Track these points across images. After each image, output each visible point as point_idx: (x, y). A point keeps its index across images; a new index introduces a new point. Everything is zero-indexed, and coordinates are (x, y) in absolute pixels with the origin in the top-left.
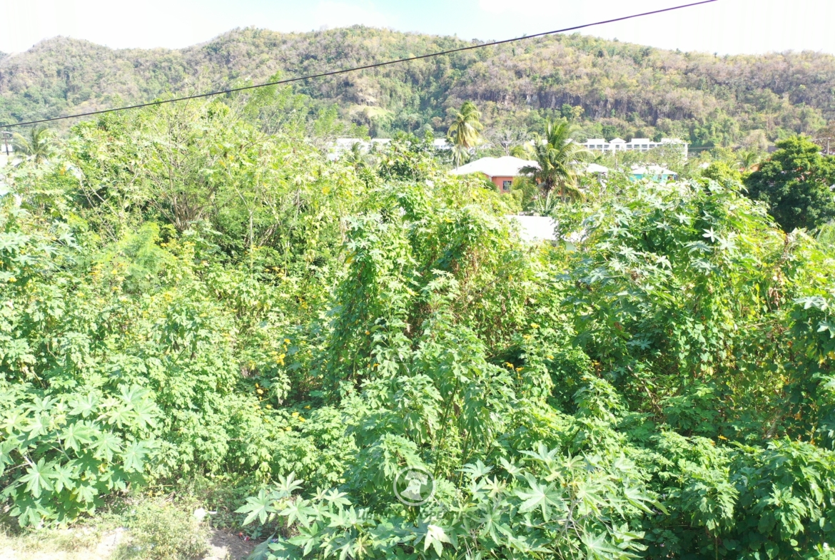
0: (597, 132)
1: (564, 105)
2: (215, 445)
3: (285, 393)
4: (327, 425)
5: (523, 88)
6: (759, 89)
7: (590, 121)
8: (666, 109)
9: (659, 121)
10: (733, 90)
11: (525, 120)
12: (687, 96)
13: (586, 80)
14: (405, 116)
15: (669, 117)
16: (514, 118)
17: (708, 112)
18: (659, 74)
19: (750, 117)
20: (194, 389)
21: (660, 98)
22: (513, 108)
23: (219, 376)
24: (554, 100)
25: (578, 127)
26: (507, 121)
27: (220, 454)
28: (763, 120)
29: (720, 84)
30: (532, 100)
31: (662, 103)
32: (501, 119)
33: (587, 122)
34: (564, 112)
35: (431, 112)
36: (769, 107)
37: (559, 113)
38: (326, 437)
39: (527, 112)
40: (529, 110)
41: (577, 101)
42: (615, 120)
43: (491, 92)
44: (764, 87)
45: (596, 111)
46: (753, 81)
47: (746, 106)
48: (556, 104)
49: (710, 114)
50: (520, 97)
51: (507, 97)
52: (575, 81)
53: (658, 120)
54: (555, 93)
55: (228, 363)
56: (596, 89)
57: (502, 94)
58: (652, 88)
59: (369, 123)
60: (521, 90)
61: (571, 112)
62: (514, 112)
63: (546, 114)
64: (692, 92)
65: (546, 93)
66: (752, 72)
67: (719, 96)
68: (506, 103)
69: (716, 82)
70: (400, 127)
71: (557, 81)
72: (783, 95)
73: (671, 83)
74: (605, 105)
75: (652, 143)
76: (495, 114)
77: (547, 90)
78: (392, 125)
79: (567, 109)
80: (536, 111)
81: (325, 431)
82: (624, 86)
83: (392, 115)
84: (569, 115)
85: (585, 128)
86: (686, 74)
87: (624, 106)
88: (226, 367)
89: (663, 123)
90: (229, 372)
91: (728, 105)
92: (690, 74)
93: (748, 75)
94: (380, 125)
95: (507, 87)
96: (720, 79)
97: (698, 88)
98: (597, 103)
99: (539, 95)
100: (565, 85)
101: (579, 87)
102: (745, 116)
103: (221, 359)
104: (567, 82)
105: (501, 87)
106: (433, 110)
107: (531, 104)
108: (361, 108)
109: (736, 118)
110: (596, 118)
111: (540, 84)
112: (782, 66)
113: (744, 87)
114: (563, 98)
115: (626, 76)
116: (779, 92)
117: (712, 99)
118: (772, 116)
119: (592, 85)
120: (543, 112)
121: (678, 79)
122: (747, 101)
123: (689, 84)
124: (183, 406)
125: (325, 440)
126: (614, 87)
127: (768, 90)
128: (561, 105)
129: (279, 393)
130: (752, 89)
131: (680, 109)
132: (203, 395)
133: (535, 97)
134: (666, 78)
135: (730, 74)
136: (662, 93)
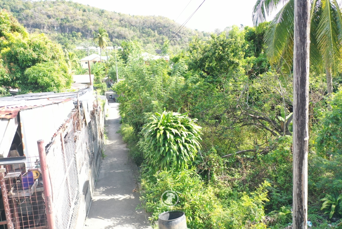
0: (90, 44)
1: (73, 32)
5: (53, 23)
6: (147, 29)
7: (85, 39)
8: (116, 35)
9: (114, 40)
10: (138, 28)
11: (56, 38)
12: (123, 30)
13: (81, 22)
15: (117, 38)
17: (131, 36)
18: (110, 21)
19: (146, 39)
21: (113, 31)
22: (49, 32)
24: (68, 29)
25: (81, 41)
28: (151, 40)
30: (57, 29)
34: (73, 35)
36: (151, 35)
37: (71, 35)
39: (56, 34)
41: (78, 30)
43: (36, 24)
44: (148, 28)
45: (87, 35)
46: (144, 26)
47: (144, 35)
48: (69, 31)
50: (51, 27)
51: (45, 27)
52: (76, 22)
54: (68, 27)
56: (86, 26)
57: (42, 25)
58: (109, 26)
61: (77, 35)
62: (50, 34)
63: (65, 36)
66: (143, 22)
67: (134, 30)
68: (45, 30)
69: (132, 25)
71: (68, 21)
72: (155, 31)
73: (115, 24)
74: (91, 33)
77: (64, 25)
80: (60, 34)
82: (98, 25)
85: (84, 42)
86: (120, 21)
91: (137, 34)
92: (122, 21)
95: (45, 23)
96: (133, 24)
97: (126, 27)
98: (87, 32)
100: (72, 23)
101: (78, 24)
102: (144, 39)
104: (72, 22)
105: (41, 22)
107: (57, 31)
109: (141, 39)
110: (87, 38)
111: (60, 22)
112: (153, 21)
113: (141, 28)
114: (72, 29)
115: (97, 21)
116: (153, 30)
117: (132, 32)
118: (153, 39)
119: (84, 24)
120: (63, 34)
121: (118, 23)
122: (143, 33)
123: (122, 25)
126: (93, 25)
127: (150, 29)
128: (71, 32)
130: (144, 29)
131: (121, 35)
133: (59, 28)
134: (113, 23)
135: (136, 22)
136: (113, 28)
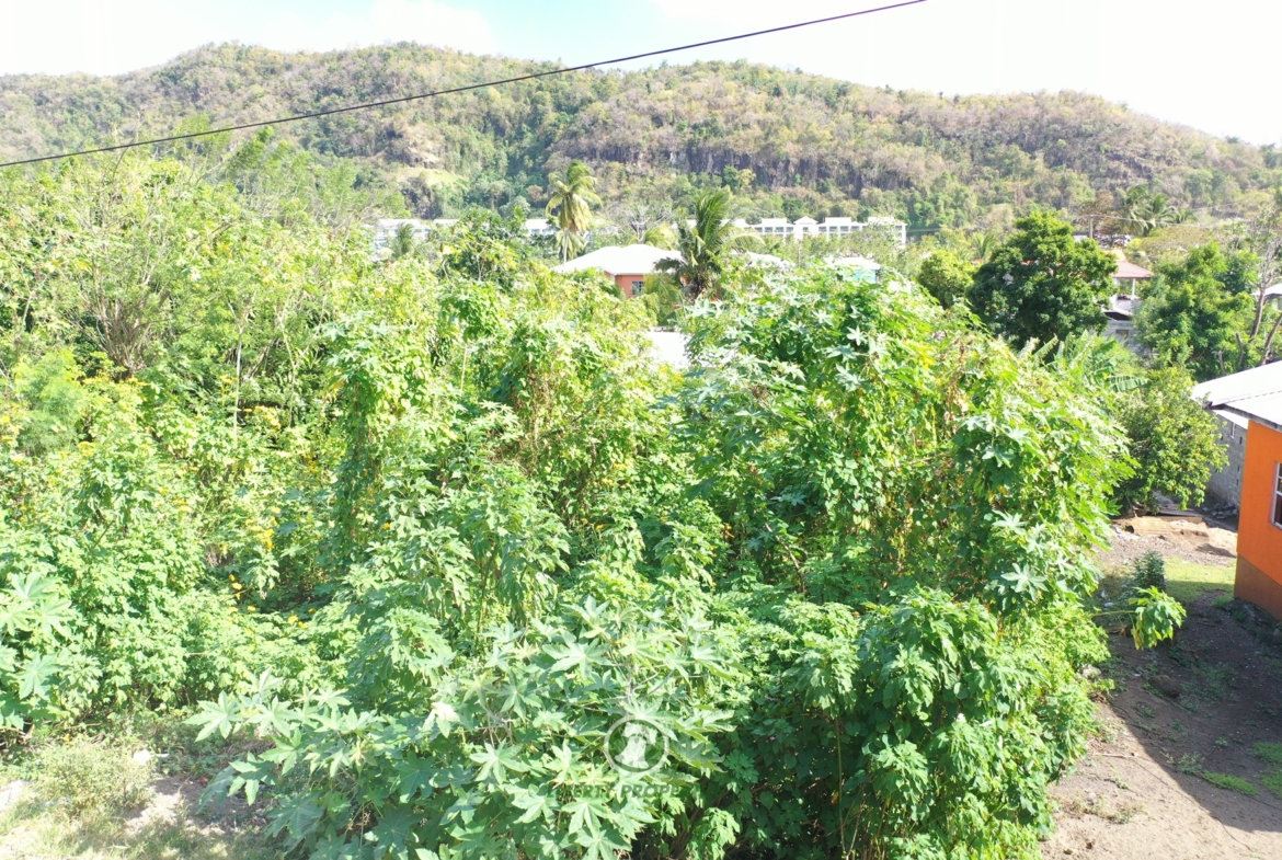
0: (776, 208)
1: (728, 168)
2: (167, 660)
3: (271, 581)
4: (336, 627)
5: (665, 142)
6: (1003, 146)
7: (765, 191)
8: (874, 173)
9: (865, 192)
10: (967, 146)
11: (669, 190)
12: (902, 155)
13: (757, 131)
14: (485, 184)
15: (878, 186)
16: (652, 188)
17: (933, 178)
18: (863, 123)
19: (992, 185)
20: (132, 584)
21: (865, 158)
22: (651, 172)
23: (171, 563)
24: (710, 160)
25: (747, 200)
26: (641, 192)
27: (173, 675)
28: (1010, 189)
29: (948, 138)
30: (677, 159)
31: (868, 165)
32: (633, 188)
33: (760, 193)
34: (727, 178)
35: (523, 177)
36: (1017, 171)
37: (718, 180)
38: (335, 643)
39: (672, 178)
40: (674, 176)
41: (744, 162)
42: (800, 191)
43: (616, 147)
44: (1009, 142)
45: (773, 177)
46: (994, 134)
47: (986, 169)
48: (714, 166)
49: (936, 181)
50: (660, 155)
51: (641, 156)
52: (741, 132)
53: (863, 190)
54: (713, 150)
55: (184, 544)
56: (773, 145)
57: (632, 151)
58: (852, 142)
59: (429, 195)
60: (661, 145)
61: (737, 178)
62: (652, 178)
63: (700, 181)
64: (909, 150)
65: (698, 150)
66: (992, 120)
67: (948, 155)
68: (639, 164)
69: (943, 135)
70: (478, 202)
71: (715, 132)
72: (1036, 153)
73: (880, 135)
74: (786, 168)
75: (856, 224)
76: (624, 182)
77: (700, 145)
78: (465, 198)
79: (730, 173)
80: (685, 177)
81: (334, 636)
82: (813, 139)
83: (464, 183)
84: (733, 183)
85: (759, 202)
86: (900, 122)
87: (813, 170)
88: (181, 551)
89: (870, 195)
90: (186, 557)
91: (961, 168)
92: (905, 122)
93: (987, 124)
94: (446, 198)
95: (641, 141)
96: (948, 130)
97: (918, 143)
98: (775, 165)
99: (689, 152)
100: (726, 138)
101: (747, 141)
102: (984, 184)
103: (173, 540)
104: (729, 133)
105: (631, 139)
106: (528, 174)
107: (676, 166)
108: (415, 172)
109: (973, 187)
110: (773, 187)
111: (689, 136)
112: (1033, 112)
113: (981, 143)
114: (724, 158)
115: (815, 124)
116: (1030, 149)
117: (938, 160)
118: (1021, 184)
119: (766, 139)
120: (695, 178)
121: (889, 129)
122: (987, 162)
123: (904, 137)
124: (115, 609)
125: (333, 648)
126: (798, 141)
127: (1015, 147)
128: (722, 169)
129: (261, 581)
130: (993, 145)
131: (894, 174)
132: (146, 591)
133: (683, 156)
134: (872, 129)
135: (962, 123)
136: (866, 151)
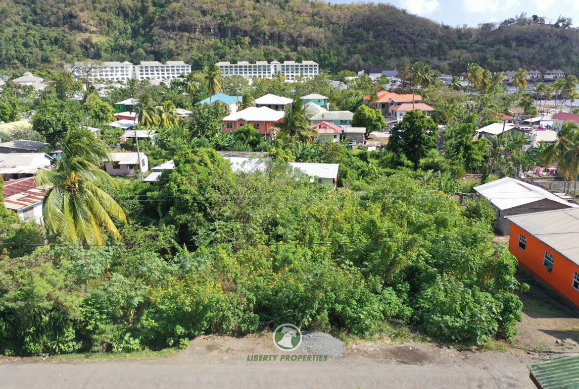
0: (261, 56)
1: (238, 36)
5: (208, 23)
6: (356, 28)
7: (255, 47)
8: (303, 40)
9: (299, 48)
10: (341, 28)
11: (212, 47)
12: (314, 32)
13: (250, 19)
14: (121, 42)
15: (305, 46)
16: (204, 45)
17: (328, 42)
18: (296, 16)
19: (352, 46)
21: (298, 33)
22: (202, 38)
24: (230, 32)
25: (248, 52)
26: (199, 47)
28: (360, 48)
29: (333, 24)
30: (214, 32)
31: (300, 36)
32: (195, 45)
33: (253, 48)
34: (238, 41)
35: (142, 39)
36: (362, 39)
37: (234, 42)
39: (213, 41)
40: (213, 39)
41: (245, 33)
42: (271, 48)
43: (185, 25)
44: (359, 27)
45: (258, 41)
46: (352, 23)
47: (349, 39)
48: (231, 35)
49: (329, 44)
50: (206, 30)
51: (197, 30)
52: (243, 20)
54: (231, 28)
56: (258, 26)
57: (193, 27)
58: (293, 26)
59: (94, 48)
60: (207, 25)
61: (242, 41)
62: (203, 41)
63: (225, 43)
64: (317, 29)
65: (224, 27)
66: (351, 17)
67: (333, 32)
68: (197, 34)
69: (331, 23)
70: (119, 50)
71: (231, 19)
72: (370, 32)
73: (304, 22)
74: (264, 37)
75: (297, 64)
76: (190, 42)
77: (225, 25)
78: (112, 49)
79: (239, 39)
80: (218, 40)
82: (275, 24)
83: (111, 41)
84: (241, 44)
85: (253, 52)
86: (313, 17)
87: (277, 38)
89: (301, 50)
91: (339, 38)
92: (315, 17)
93: (349, 18)
94: (103, 48)
95: (197, 23)
96: (333, 21)
97: (321, 26)
98: (259, 35)
99: (219, 29)
100: (236, 22)
101: (246, 24)
102: (349, 45)
104: (237, 20)
105: (192, 22)
106: (143, 37)
107: (214, 35)
108: (86, 35)
109: (344, 47)
110: (259, 45)
111: (219, 21)
112: (368, 13)
113: (347, 26)
114: (236, 32)
115: (276, 17)
116: (367, 30)
117: (330, 34)
118: (364, 46)
119: (255, 23)
120: (223, 41)
121: (308, 20)
122: (350, 35)
123: (315, 23)
126: (269, 25)
127: (361, 29)
128: (235, 37)
130: (352, 28)
131: (311, 40)
133: (217, 30)
134: (301, 19)
135: (339, 17)
136: (299, 29)
